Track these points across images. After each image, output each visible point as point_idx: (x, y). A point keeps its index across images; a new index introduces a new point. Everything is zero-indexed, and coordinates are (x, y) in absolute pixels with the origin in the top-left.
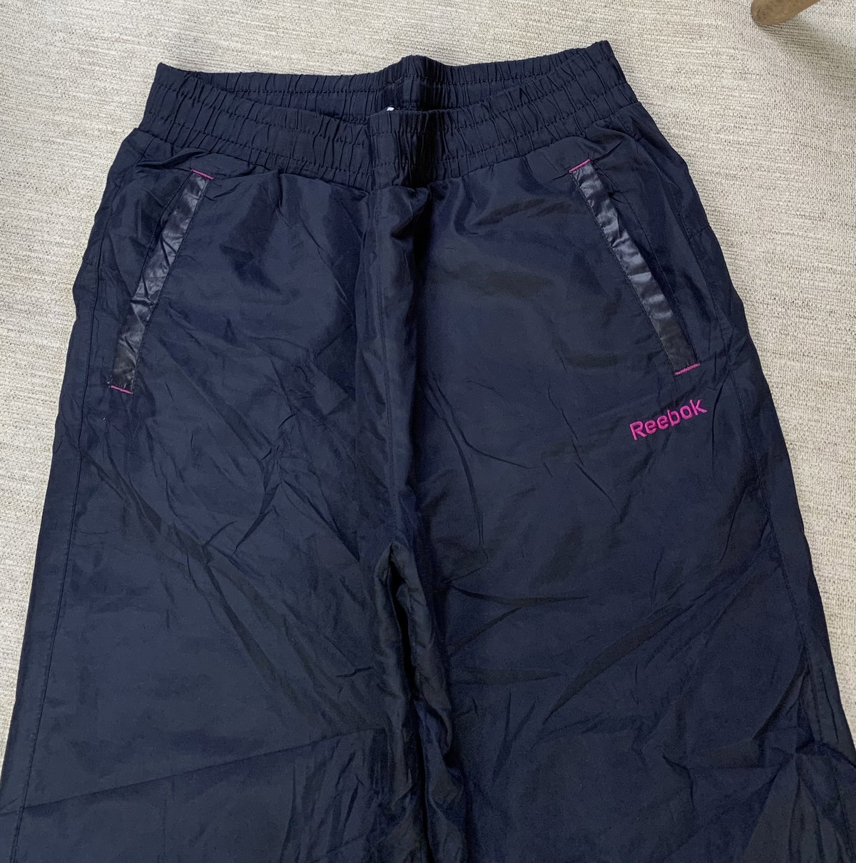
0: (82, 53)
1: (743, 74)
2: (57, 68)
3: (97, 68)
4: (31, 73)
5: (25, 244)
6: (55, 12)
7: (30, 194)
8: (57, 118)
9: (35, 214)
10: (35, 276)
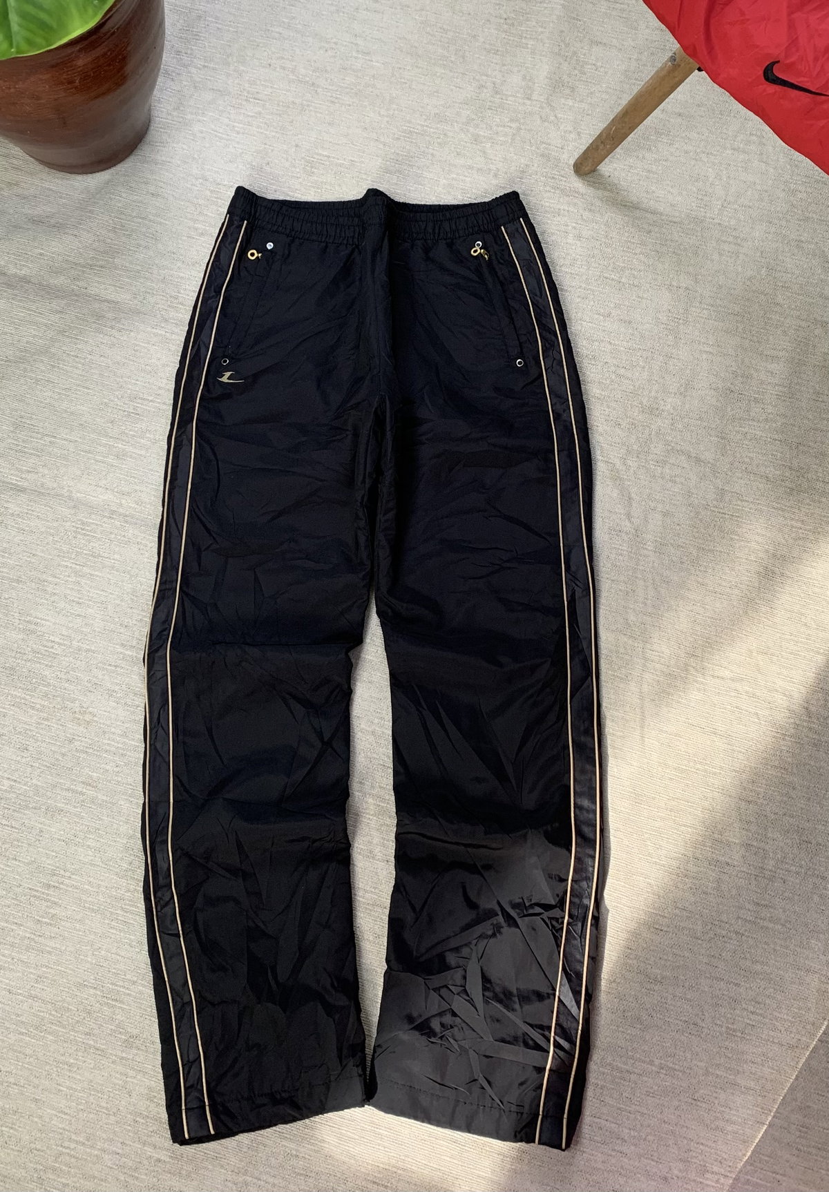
0: (212, 192)
1: (579, 237)
2: (198, 199)
3: (220, 201)
4: (182, 200)
5: (176, 290)
6: (197, 168)
7: (179, 264)
8: (196, 225)
9: (182, 275)
10: (181, 306)
